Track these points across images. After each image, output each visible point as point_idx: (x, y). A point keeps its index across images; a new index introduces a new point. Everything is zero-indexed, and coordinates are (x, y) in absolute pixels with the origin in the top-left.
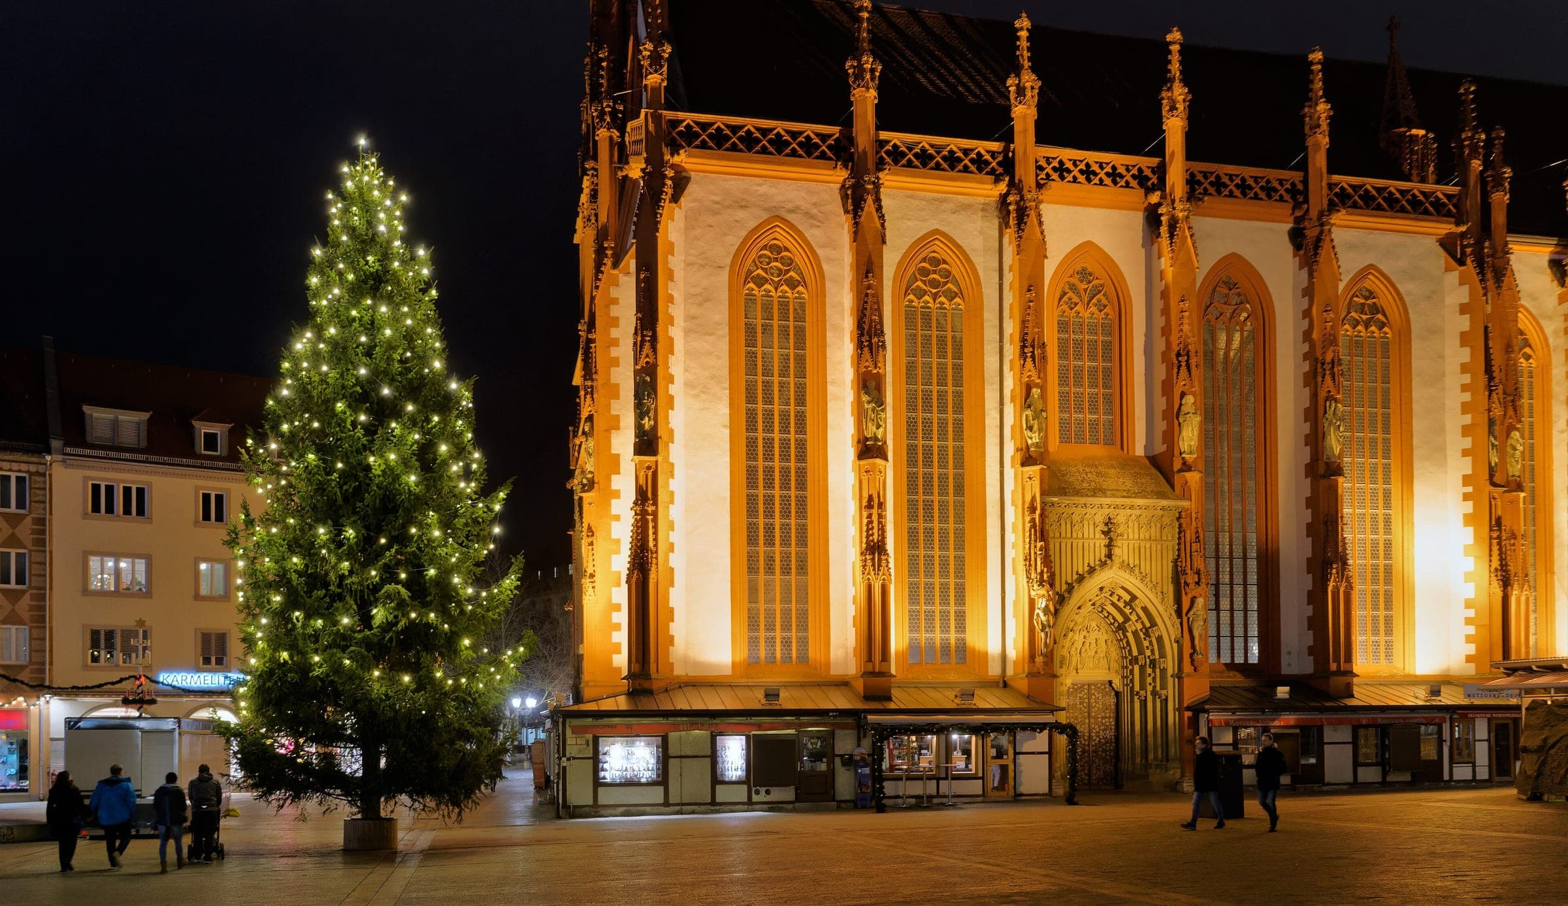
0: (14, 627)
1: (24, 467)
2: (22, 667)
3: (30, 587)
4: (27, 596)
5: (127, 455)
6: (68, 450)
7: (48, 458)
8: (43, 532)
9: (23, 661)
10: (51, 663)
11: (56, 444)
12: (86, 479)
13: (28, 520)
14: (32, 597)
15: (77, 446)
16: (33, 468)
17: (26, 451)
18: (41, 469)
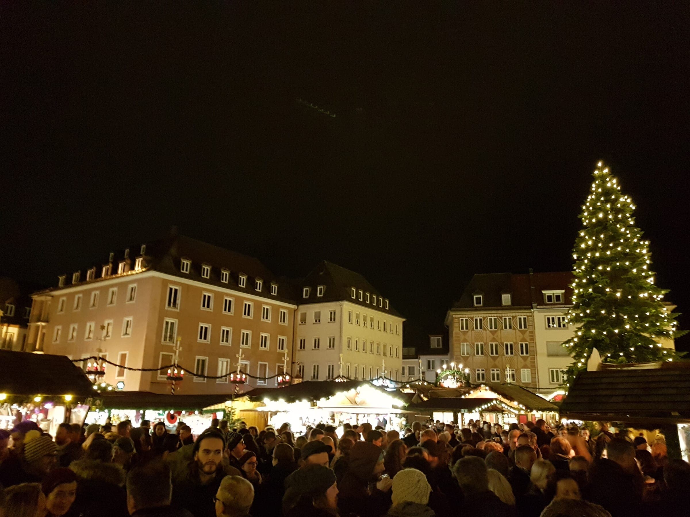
0: (526, 370)
1: (525, 314)
2: (530, 383)
3: (530, 355)
4: (529, 358)
5: (557, 306)
6: (538, 307)
7: (532, 310)
8: (533, 336)
9: (530, 382)
10: (538, 382)
11: (534, 305)
12: (545, 316)
13: (528, 332)
14: (531, 359)
15: (541, 305)
16: (528, 314)
17: (526, 309)
18: (530, 314)
